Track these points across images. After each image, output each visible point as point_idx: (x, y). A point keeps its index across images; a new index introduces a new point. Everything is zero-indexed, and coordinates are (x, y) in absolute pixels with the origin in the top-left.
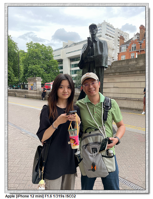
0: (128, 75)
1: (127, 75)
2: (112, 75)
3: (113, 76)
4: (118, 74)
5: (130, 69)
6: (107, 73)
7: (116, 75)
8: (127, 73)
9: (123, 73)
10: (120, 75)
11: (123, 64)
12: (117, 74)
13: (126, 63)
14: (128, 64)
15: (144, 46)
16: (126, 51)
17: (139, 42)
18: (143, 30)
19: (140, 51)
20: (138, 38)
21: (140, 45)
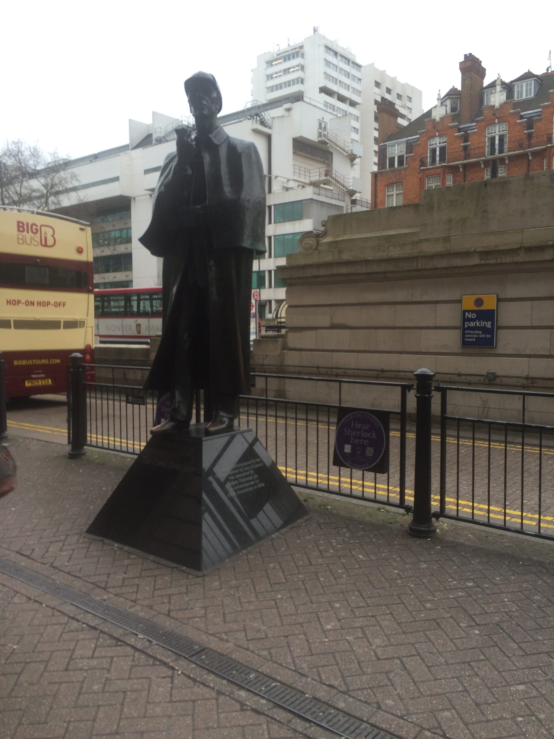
15: (480, 146)
16: (406, 164)
17: (459, 130)
18: (476, 76)
19: (465, 166)
20: (453, 109)
21: (462, 141)
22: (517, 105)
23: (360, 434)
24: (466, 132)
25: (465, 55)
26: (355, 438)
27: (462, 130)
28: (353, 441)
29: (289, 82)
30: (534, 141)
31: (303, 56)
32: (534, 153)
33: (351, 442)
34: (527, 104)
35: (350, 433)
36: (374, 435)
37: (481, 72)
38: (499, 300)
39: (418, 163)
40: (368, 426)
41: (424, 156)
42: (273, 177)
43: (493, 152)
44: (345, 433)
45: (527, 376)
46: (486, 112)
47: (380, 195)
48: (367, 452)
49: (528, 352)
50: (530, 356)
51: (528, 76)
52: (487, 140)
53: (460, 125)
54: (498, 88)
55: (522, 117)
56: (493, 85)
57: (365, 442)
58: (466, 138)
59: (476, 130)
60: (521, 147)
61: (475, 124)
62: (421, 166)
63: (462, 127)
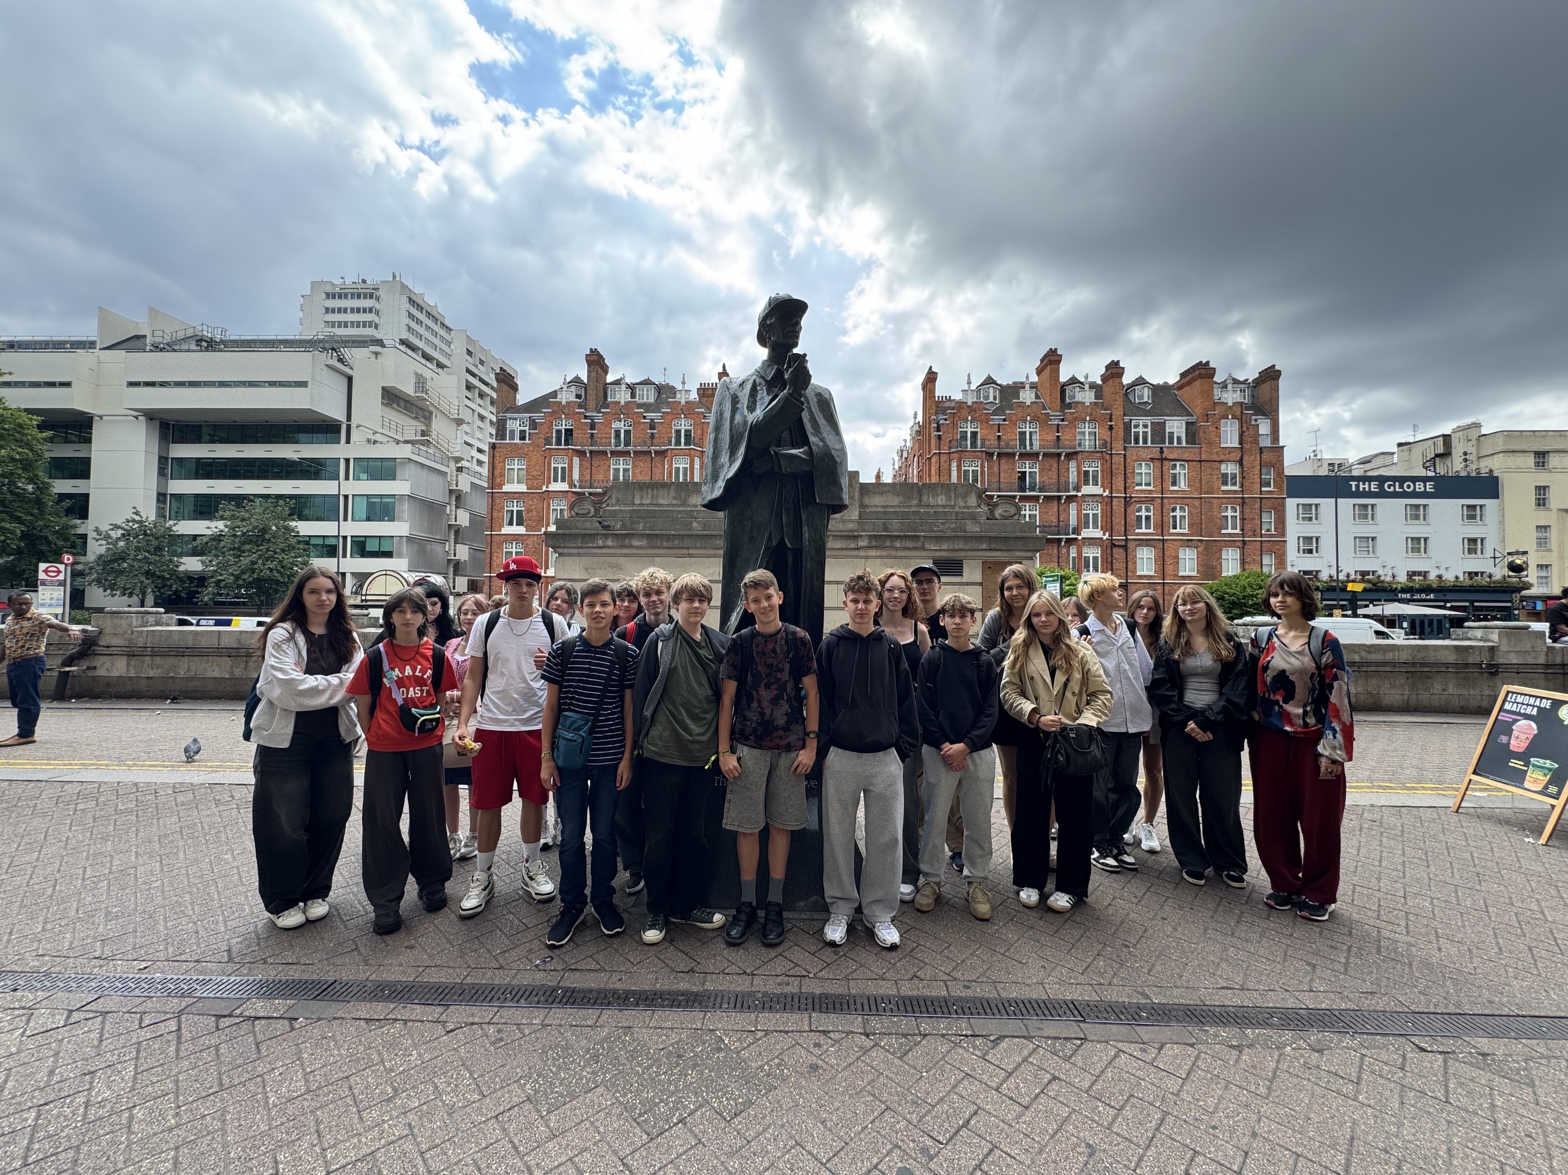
0: (691, 551)
1: (685, 551)
2: (609, 543)
3: (618, 551)
4: (644, 543)
5: (695, 525)
6: (583, 536)
7: (632, 547)
8: (688, 542)
9: (668, 540)
10: (652, 547)
11: (661, 501)
12: (636, 543)
13: (675, 498)
14: (682, 505)
15: (606, 436)
16: (529, 440)
17: (586, 417)
18: (601, 371)
19: (591, 452)
20: (578, 396)
21: (589, 428)
22: (639, 406)
24: (592, 420)
25: (591, 349)
27: (588, 418)
29: (358, 323)
30: (655, 441)
31: (378, 299)
32: (656, 452)
34: (647, 407)
37: (605, 370)
39: (542, 441)
41: (549, 435)
42: (353, 426)
43: (618, 444)
46: (611, 406)
47: (498, 466)
51: (647, 382)
52: (612, 432)
53: (585, 413)
54: (623, 387)
55: (644, 418)
56: (617, 382)
58: (593, 426)
59: (601, 421)
60: (645, 444)
61: (601, 414)
62: (545, 444)
63: (587, 414)
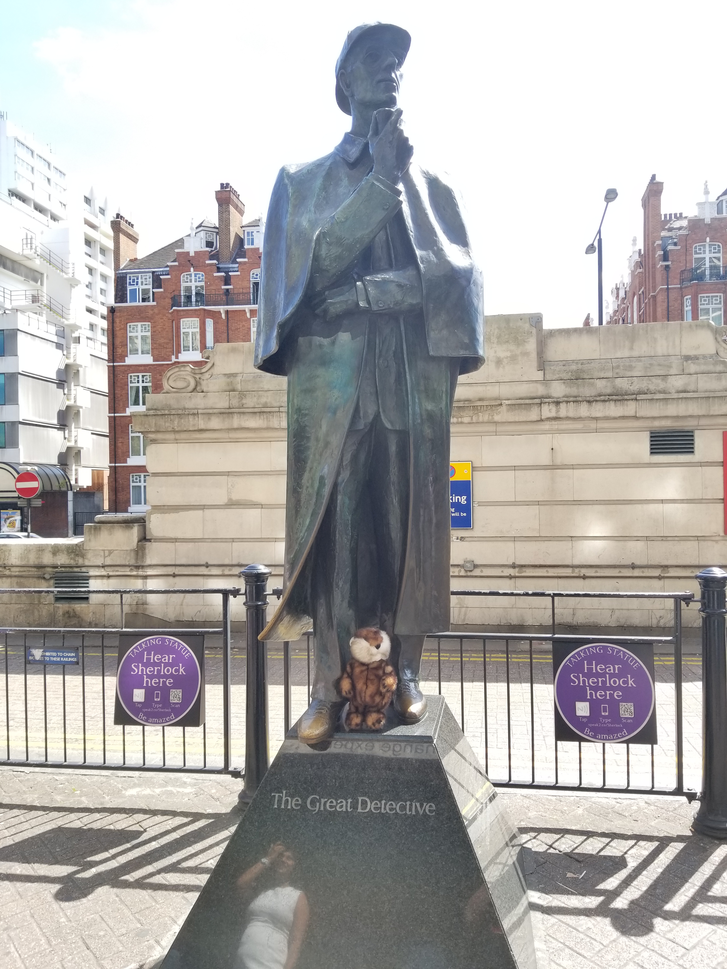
2: (215, 425)
6: (180, 416)
12: (247, 424)
15: (244, 291)
16: (153, 301)
17: (219, 270)
18: (235, 211)
19: (227, 312)
20: (209, 244)
21: (223, 283)
23: (604, 682)
24: (227, 273)
25: (222, 185)
26: (596, 689)
27: (221, 270)
28: (591, 694)
33: (589, 697)
35: (584, 681)
36: (630, 682)
37: (240, 209)
38: (474, 469)
39: (169, 301)
40: (616, 666)
41: (176, 293)
44: (575, 682)
45: (514, 563)
46: (248, 254)
47: (119, 333)
48: (621, 712)
49: (513, 534)
50: (514, 539)
52: (252, 286)
53: (218, 264)
56: (254, 224)
57: (615, 694)
58: (227, 281)
59: (238, 273)
61: (237, 265)
62: (173, 306)
63: (221, 266)
